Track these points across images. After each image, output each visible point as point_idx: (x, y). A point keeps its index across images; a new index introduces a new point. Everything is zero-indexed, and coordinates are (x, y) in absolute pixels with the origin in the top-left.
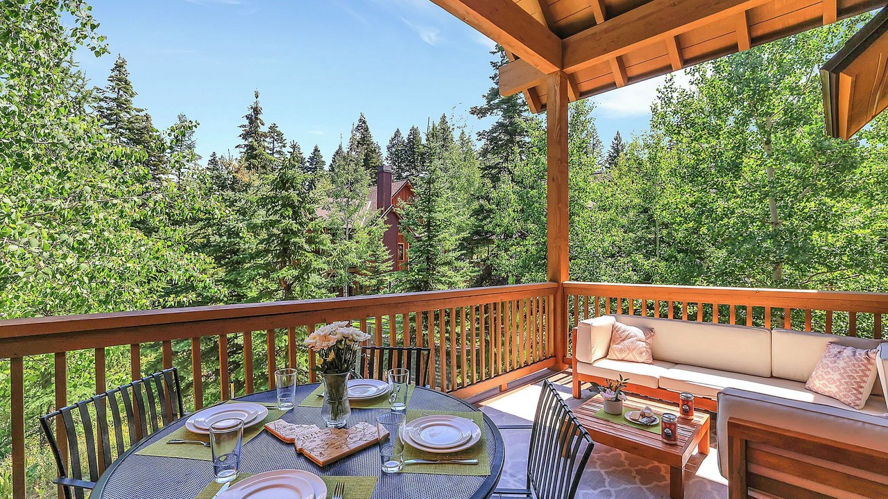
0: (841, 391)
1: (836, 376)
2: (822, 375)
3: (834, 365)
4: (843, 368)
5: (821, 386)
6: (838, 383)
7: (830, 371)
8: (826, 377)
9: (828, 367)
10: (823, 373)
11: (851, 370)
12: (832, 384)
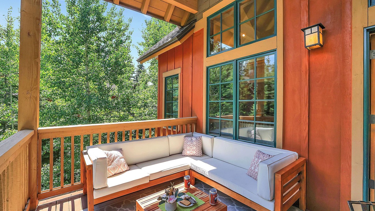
0: (197, 152)
1: (195, 148)
2: (190, 149)
3: (192, 144)
4: (196, 144)
5: (190, 153)
6: (196, 150)
7: (192, 147)
8: (191, 149)
9: (191, 145)
10: (190, 148)
11: (198, 144)
12: (193, 151)
